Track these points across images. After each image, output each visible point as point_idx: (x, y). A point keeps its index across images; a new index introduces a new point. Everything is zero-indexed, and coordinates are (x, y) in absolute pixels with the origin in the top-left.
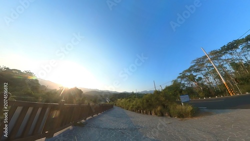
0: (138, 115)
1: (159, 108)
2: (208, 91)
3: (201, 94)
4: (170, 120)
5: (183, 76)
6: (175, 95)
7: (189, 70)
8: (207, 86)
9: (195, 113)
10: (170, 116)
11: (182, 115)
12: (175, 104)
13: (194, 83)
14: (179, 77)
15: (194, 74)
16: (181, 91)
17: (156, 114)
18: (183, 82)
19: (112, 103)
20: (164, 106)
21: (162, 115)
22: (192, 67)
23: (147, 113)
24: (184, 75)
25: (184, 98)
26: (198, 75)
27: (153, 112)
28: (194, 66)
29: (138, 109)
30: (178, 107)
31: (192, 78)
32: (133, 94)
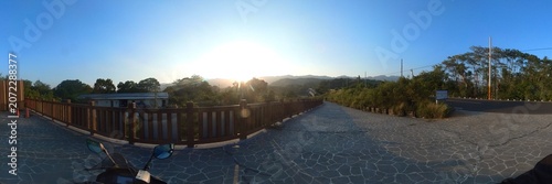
0: (366, 114)
1: (402, 105)
2: (472, 90)
3: (463, 93)
4: (414, 120)
5: (450, 63)
6: (431, 89)
7: (463, 58)
8: (472, 84)
9: (448, 114)
10: (416, 116)
11: (431, 115)
12: (427, 100)
13: (461, 77)
14: (445, 63)
15: (466, 65)
16: (440, 84)
17: (395, 113)
18: (447, 72)
19: (320, 96)
20: (409, 102)
21: (405, 114)
22: (468, 54)
23: (380, 112)
24: (453, 61)
25: (441, 95)
26: (470, 68)
27: (391, 111)
28: (472, 54)
29: (366, 106)
30: (431, 105)
31: (461, 69)
32: (359, 80)
